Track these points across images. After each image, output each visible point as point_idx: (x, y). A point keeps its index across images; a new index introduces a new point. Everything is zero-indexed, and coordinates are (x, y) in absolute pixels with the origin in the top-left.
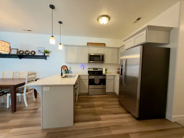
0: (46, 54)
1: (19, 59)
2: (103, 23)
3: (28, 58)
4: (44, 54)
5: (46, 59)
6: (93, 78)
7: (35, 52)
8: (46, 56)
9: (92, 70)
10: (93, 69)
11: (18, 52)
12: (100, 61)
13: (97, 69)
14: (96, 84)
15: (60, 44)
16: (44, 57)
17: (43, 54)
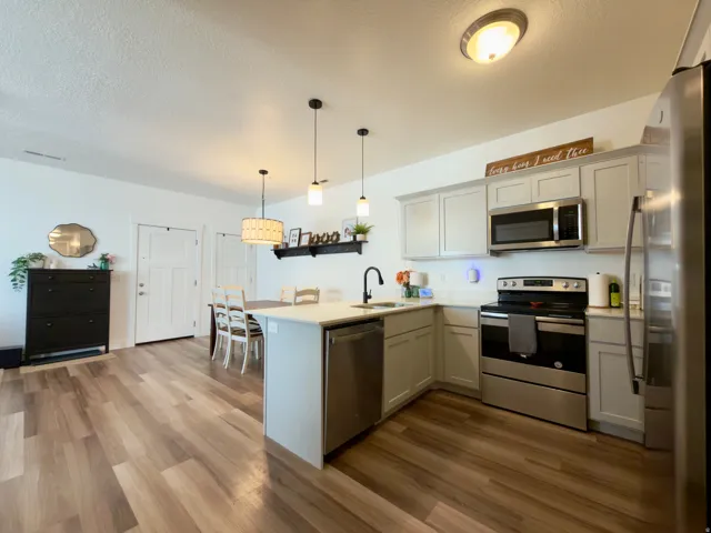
0: (359, 237)
1: (311, 256)
2: (492, 57)
3: (327, 253)
4: (355, 237)
5: (360, 253)
6: (505, 324)
7: (338, 235)
8: (360, 243)
9: (520, 286)
10: (526, 284)
11: (311, 240)
12: (551, 238)
13: (548, 282)
14: (515, 357)
15: (363, 198)
16: (355, 246)
17: (352, 239)
